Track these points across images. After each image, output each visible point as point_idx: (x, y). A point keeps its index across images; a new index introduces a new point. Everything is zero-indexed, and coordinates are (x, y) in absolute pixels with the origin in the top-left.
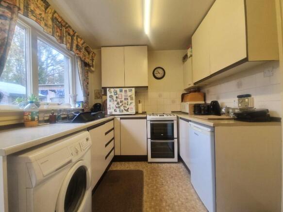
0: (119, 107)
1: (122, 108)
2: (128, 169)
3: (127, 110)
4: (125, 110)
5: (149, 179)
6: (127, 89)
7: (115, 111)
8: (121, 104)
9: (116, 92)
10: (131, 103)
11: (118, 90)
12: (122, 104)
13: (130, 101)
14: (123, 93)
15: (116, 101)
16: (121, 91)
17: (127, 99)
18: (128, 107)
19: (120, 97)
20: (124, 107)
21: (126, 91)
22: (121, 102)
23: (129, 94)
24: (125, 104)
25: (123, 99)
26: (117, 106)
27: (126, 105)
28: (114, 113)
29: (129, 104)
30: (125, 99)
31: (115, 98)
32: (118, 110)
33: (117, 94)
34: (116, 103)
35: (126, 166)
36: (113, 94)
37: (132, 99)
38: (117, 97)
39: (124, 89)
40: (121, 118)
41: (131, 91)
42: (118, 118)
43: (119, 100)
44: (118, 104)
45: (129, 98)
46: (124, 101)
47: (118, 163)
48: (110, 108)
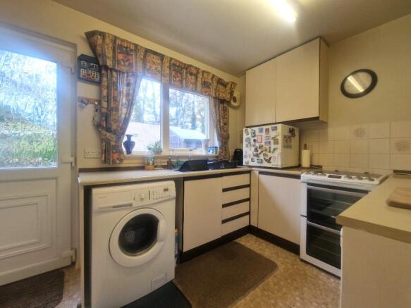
0: (257, 155)
1: (262, 157)
2: (259, 252)
3: (269, 161)
4: (266, 160)
5: (275, 284)
6: (269, 127)
7: (252, 160)
8: (260, 151)
9: (254, 133)
10: (274, 150)
11: (256, 129)
12: (262, 152)
13: (273, 146)
14: (264, 134)
15: (254, 146)
16: (261, 131)
17: (269, 143)
18: (270, 155)
19: (259, 140)
20: (265, 155)
21: (267, 130)
22: (261, 147)
23: (272, 134)
24: (266, 150)
25: (263, 144)
26: (255, 153)
27: (267, 153)
28: (251, 164)
29: (272, 150)
30: (266, 143)
31: (252, 142)
32: (256, 159)
33: (254, 136)
34: (253, 149)
35: (261, 247)
36: (250, 136)
37: (276, 142)
38: (255, 141)
39: (265, 128)
40: (260, 173)
41: (275, 129)
42: (256, 171)
43: (257, 145)
44: (256, 150)
45: (272, 141)
46: (264, 146)
47: (254, 237)
48: (246, 157)
